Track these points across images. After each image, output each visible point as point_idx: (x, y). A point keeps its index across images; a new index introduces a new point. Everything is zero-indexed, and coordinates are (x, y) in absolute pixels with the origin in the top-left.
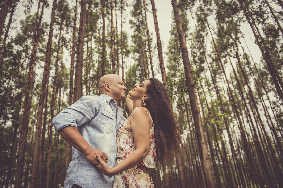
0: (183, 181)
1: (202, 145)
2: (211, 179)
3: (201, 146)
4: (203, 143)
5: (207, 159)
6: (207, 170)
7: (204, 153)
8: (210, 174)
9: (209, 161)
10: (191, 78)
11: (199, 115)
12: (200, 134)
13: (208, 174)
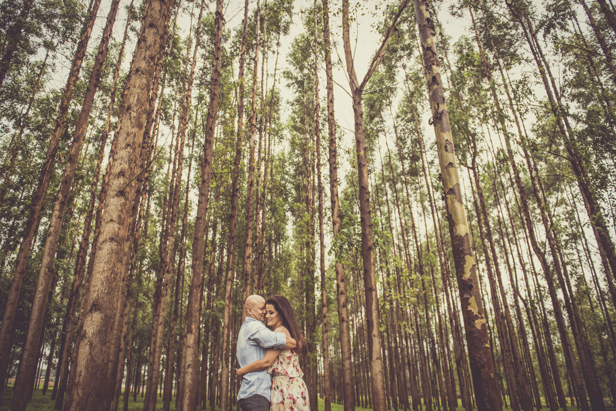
0: (348, 384)
1: (373, 338)
2: (380, 388)
3: (372, 340)
4: (374, 335)
5: (377, 358)
6: (376, 375)
7: (374, 349)
8: (378, 381)
9: (380, 361)
10: (368, 235)
11: (374, 293)
12: (372, 322)
13: (376, 380)
